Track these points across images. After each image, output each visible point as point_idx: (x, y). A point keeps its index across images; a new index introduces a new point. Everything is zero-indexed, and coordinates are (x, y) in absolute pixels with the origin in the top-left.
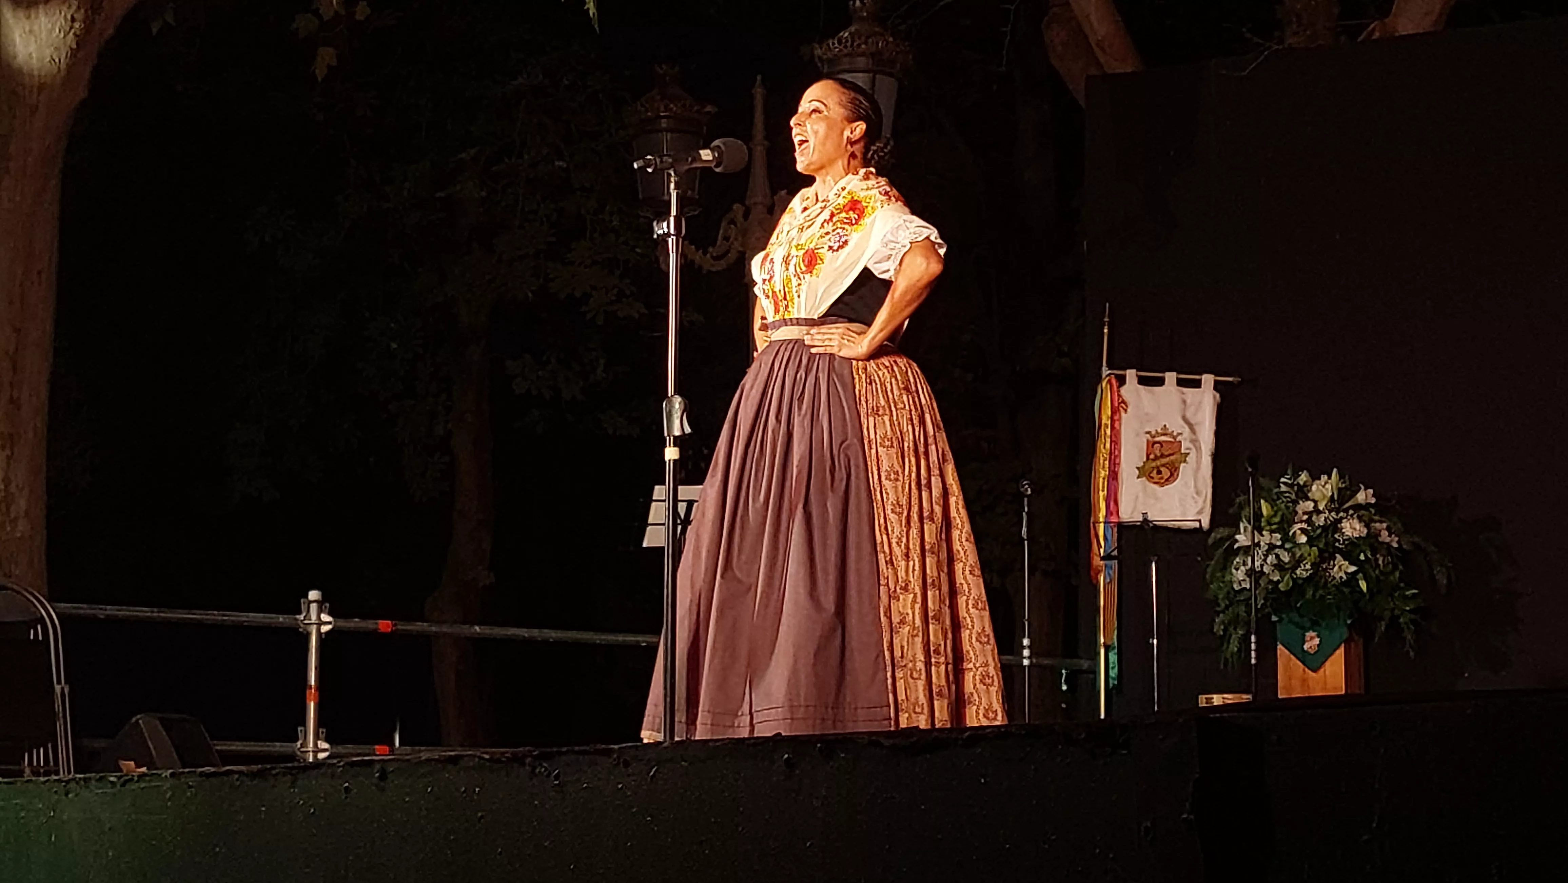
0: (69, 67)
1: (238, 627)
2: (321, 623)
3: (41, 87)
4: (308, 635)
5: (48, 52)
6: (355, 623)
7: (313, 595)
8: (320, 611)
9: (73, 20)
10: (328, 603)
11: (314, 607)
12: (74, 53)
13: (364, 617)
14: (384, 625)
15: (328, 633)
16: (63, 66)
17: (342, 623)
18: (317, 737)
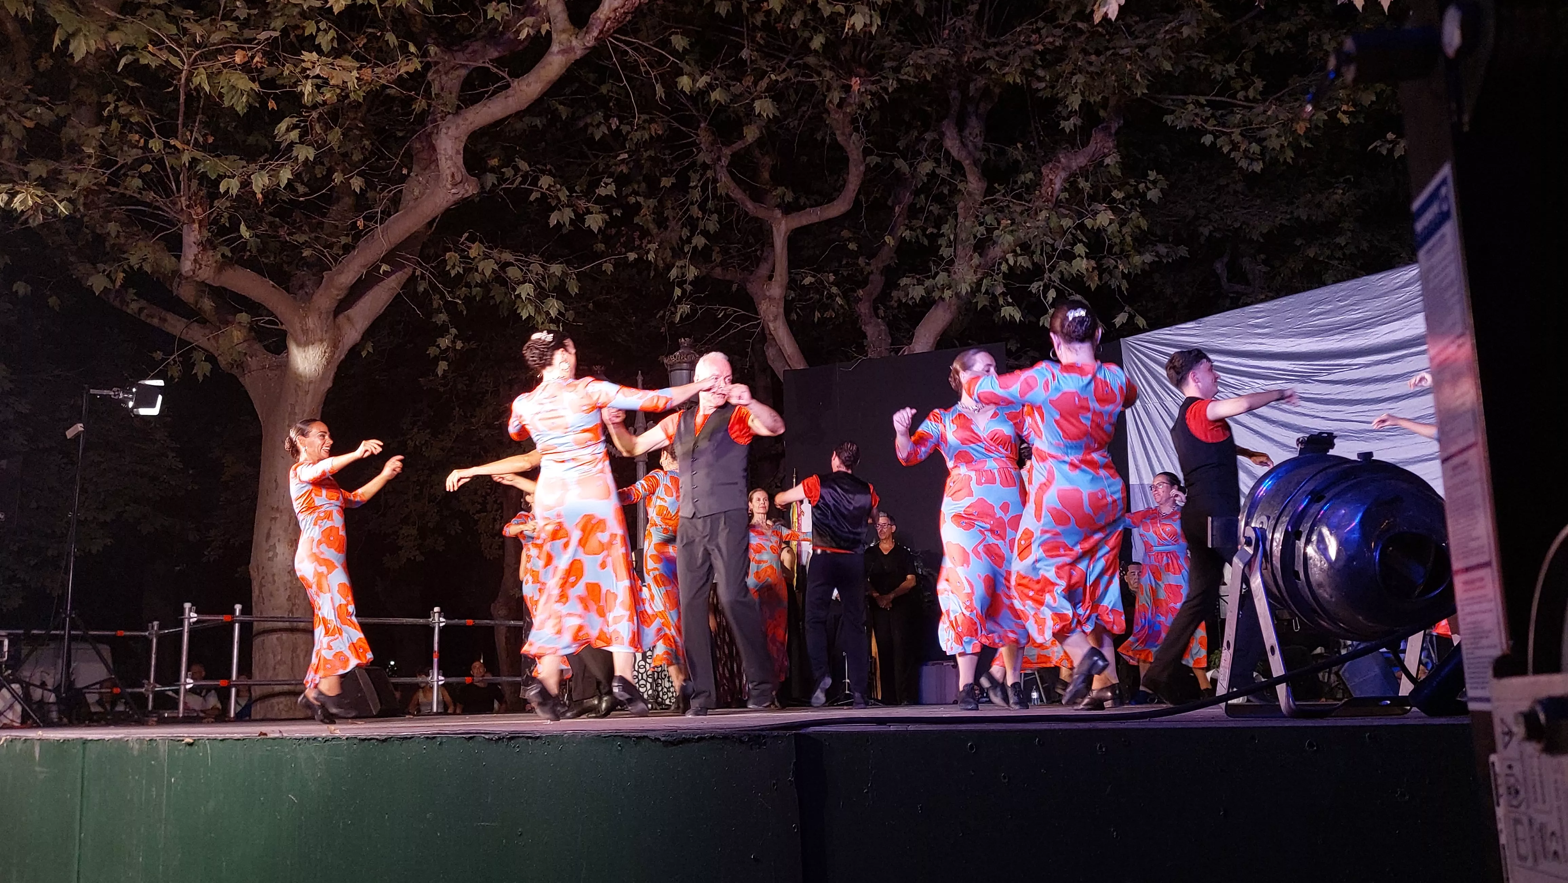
0: (323, 373)
1: (402, 625)
2: (439, 622)
3: (310, 382)
4: (433, 628)
5: (313, 367)
6: (456, 621)
7: (436, 609)
8: (440, 617)
9: (325, 352)
10: (444, 613)
11: (436, 615)
12: (326, 368)
13: (459, 619)
14: (469, 622)
15: (443, 627)
16: (321, 373)
17: (450, 622)
18: (438, 675)
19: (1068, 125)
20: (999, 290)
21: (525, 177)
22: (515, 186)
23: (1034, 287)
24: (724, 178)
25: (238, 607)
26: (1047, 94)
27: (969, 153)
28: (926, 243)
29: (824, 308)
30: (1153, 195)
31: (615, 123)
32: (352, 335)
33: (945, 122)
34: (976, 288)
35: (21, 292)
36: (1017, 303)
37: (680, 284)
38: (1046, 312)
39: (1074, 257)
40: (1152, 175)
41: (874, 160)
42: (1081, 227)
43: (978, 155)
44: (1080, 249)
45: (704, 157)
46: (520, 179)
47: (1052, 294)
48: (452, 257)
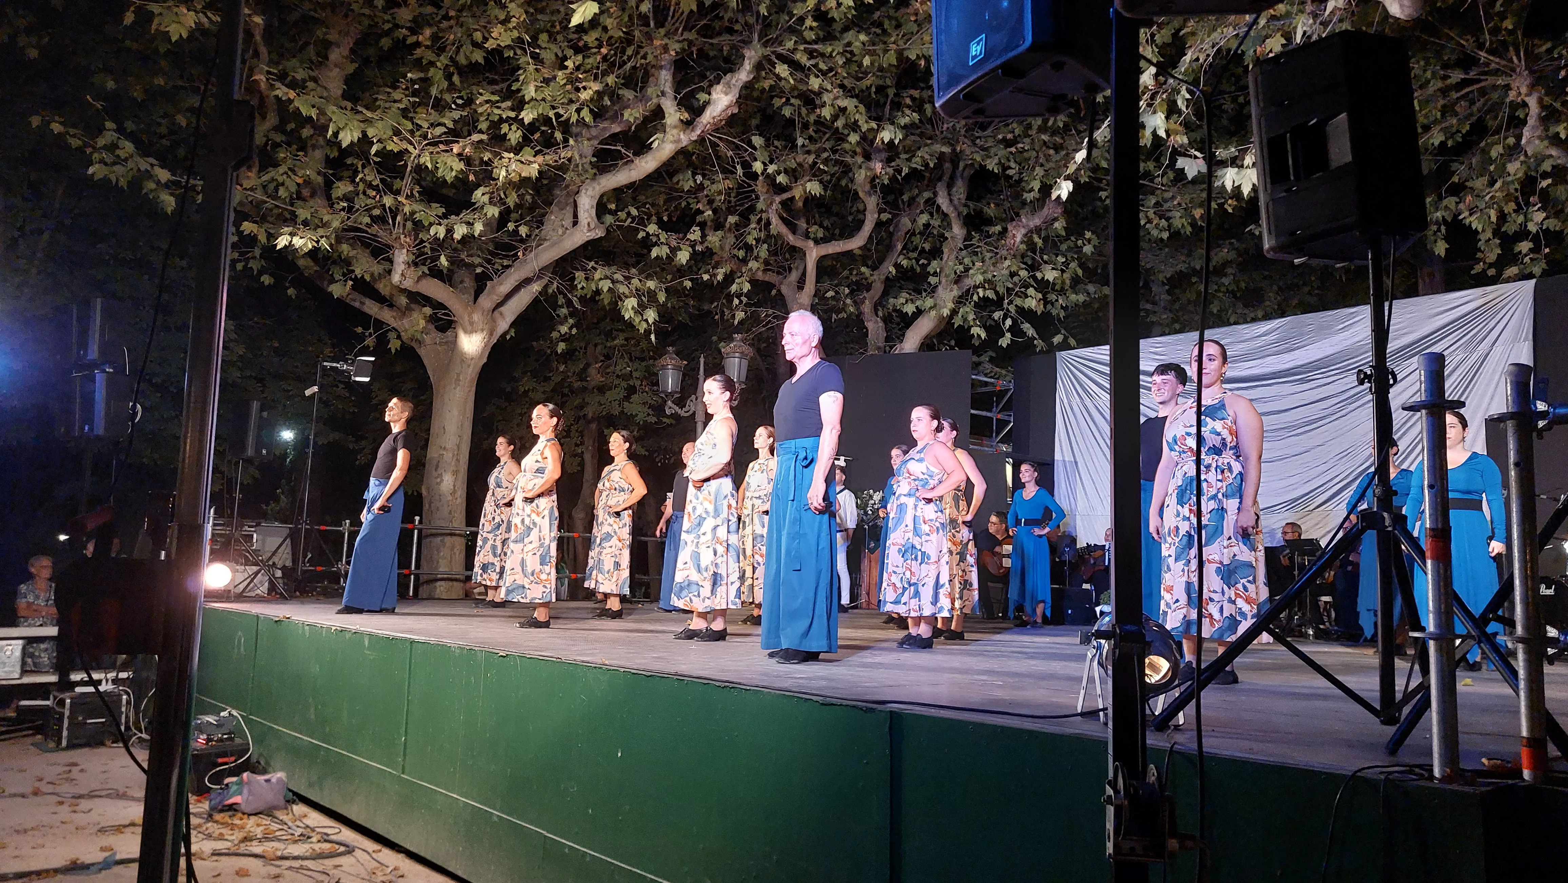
0: (481, 353)
3: (472, 359)
5: (475, 348)
9: (483, 338)
12: (483, 349)
14: (576, 535)
16: (479, 353)
19: (1029, 197)
20: (971, 317)
21: (633, 218)
22: (626, 224)
23: (997, 315)
24: (775, 221)
25: (417, 518)
26: (1016, 177)
27: (956, 208)
28: (918, 270)
29: (838, 312)
30: (1088, 249)
31: (699, 178)
32: (503, 325)
33: (939, 184)
34: (954, 312)
35: (267, 283)
36: (984, 326)
37: (738, 297)
38: (1003, 335)
39: (1027, 296)
40: (1088, 235)
41: (885, 217)
42: (1034, 277)
43: (961, 209)
44: (1031, 291)
45: (760, 205)
46: (630, 220)
47: (1009, 322)
48: (580, 275)
